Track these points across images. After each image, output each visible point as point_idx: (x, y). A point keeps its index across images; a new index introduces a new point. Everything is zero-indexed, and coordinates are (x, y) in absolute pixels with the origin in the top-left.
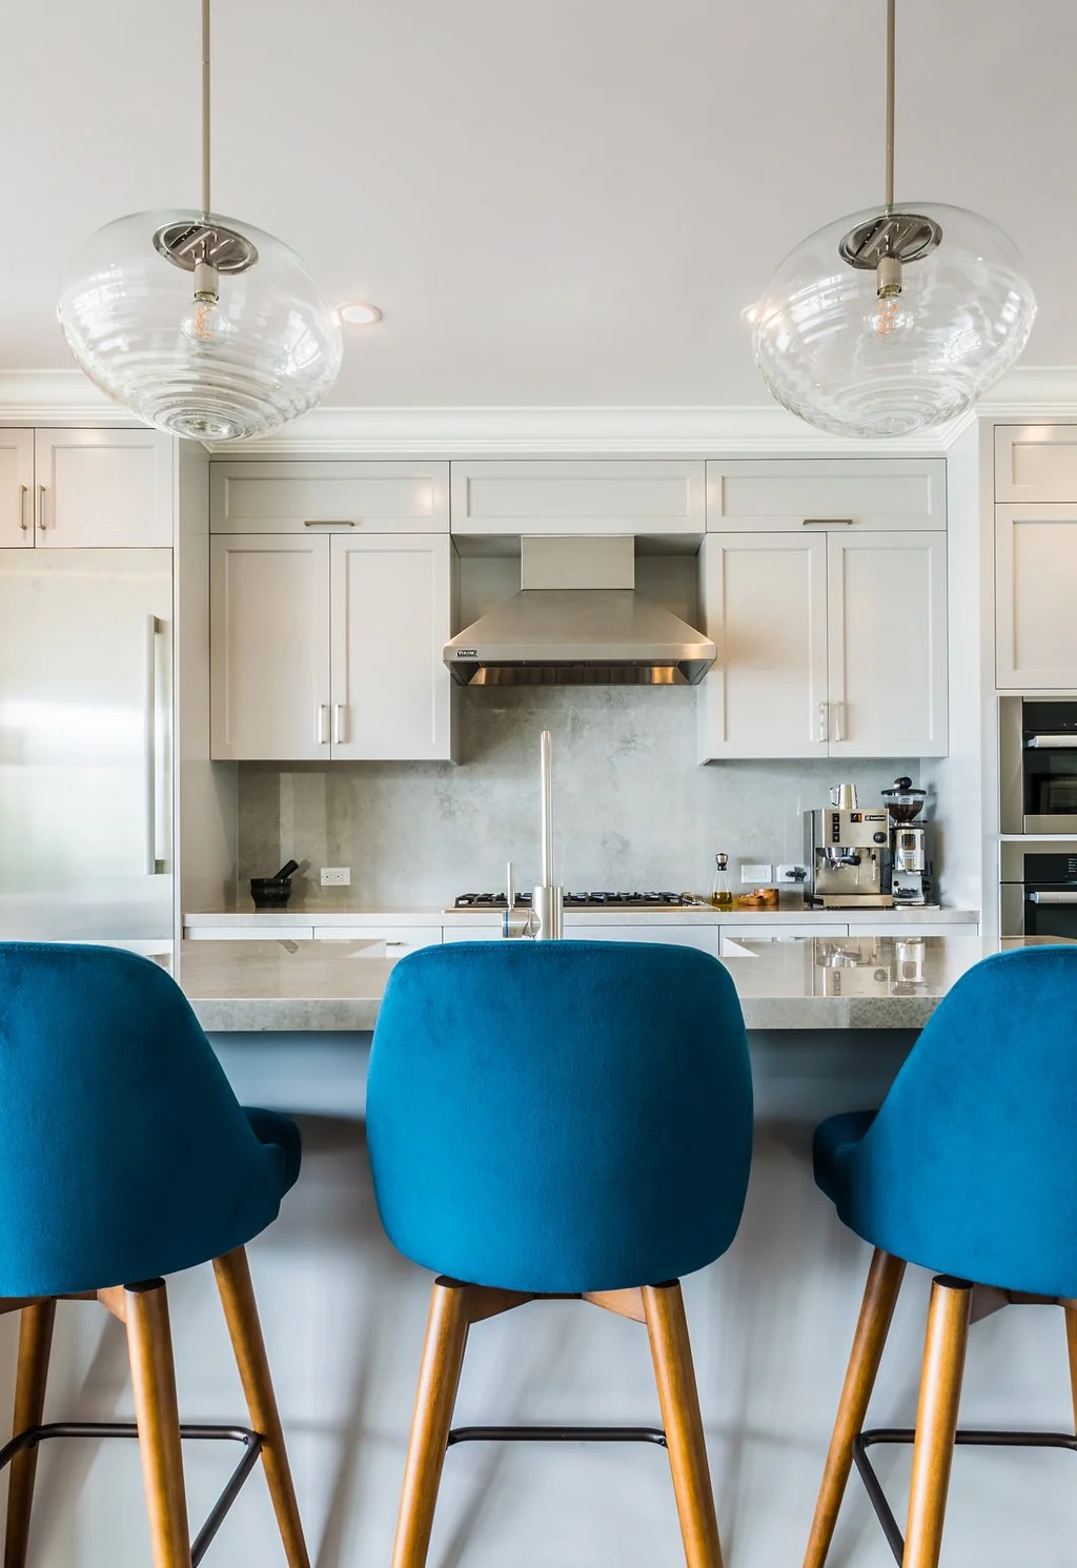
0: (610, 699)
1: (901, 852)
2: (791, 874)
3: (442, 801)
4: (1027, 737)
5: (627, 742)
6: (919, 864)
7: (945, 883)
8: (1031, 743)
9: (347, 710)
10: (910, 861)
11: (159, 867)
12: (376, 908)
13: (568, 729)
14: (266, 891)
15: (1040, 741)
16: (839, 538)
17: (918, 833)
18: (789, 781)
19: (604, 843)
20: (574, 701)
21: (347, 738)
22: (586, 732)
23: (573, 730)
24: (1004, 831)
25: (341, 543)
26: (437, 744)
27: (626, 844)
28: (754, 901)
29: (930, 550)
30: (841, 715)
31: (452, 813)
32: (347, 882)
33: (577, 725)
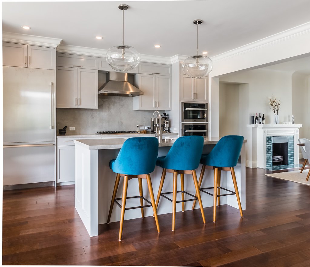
0: (120, 99)
1: (166, 125)
2: (147, 128)
3: (92, 115)
4: (185, 108)
5: (122, 106)
6: (168, 127)
7: (171, 129)
8: (186, 109)
9: (80, 99)
10: (167, 126)
11: (53, 128)
12: (80, 134)
13: (113, 103)
14: (62, 132)
15: (187, 109)
16: (157, 76)
17: (168, 122)
18: (147, 113)
19: (119, 123)
20: (113, 99)
21: (80, 104)
22: (116, 104)
23: (114, 104)
24: (182, 122)
25: (79, 70)
26: (96, 106)
27: (122, 123)
28: (144, 132)
29: (170, 79)
30: (158, 103)
31: (93, 117)
32: (74, 130)
33: (114, 103)
